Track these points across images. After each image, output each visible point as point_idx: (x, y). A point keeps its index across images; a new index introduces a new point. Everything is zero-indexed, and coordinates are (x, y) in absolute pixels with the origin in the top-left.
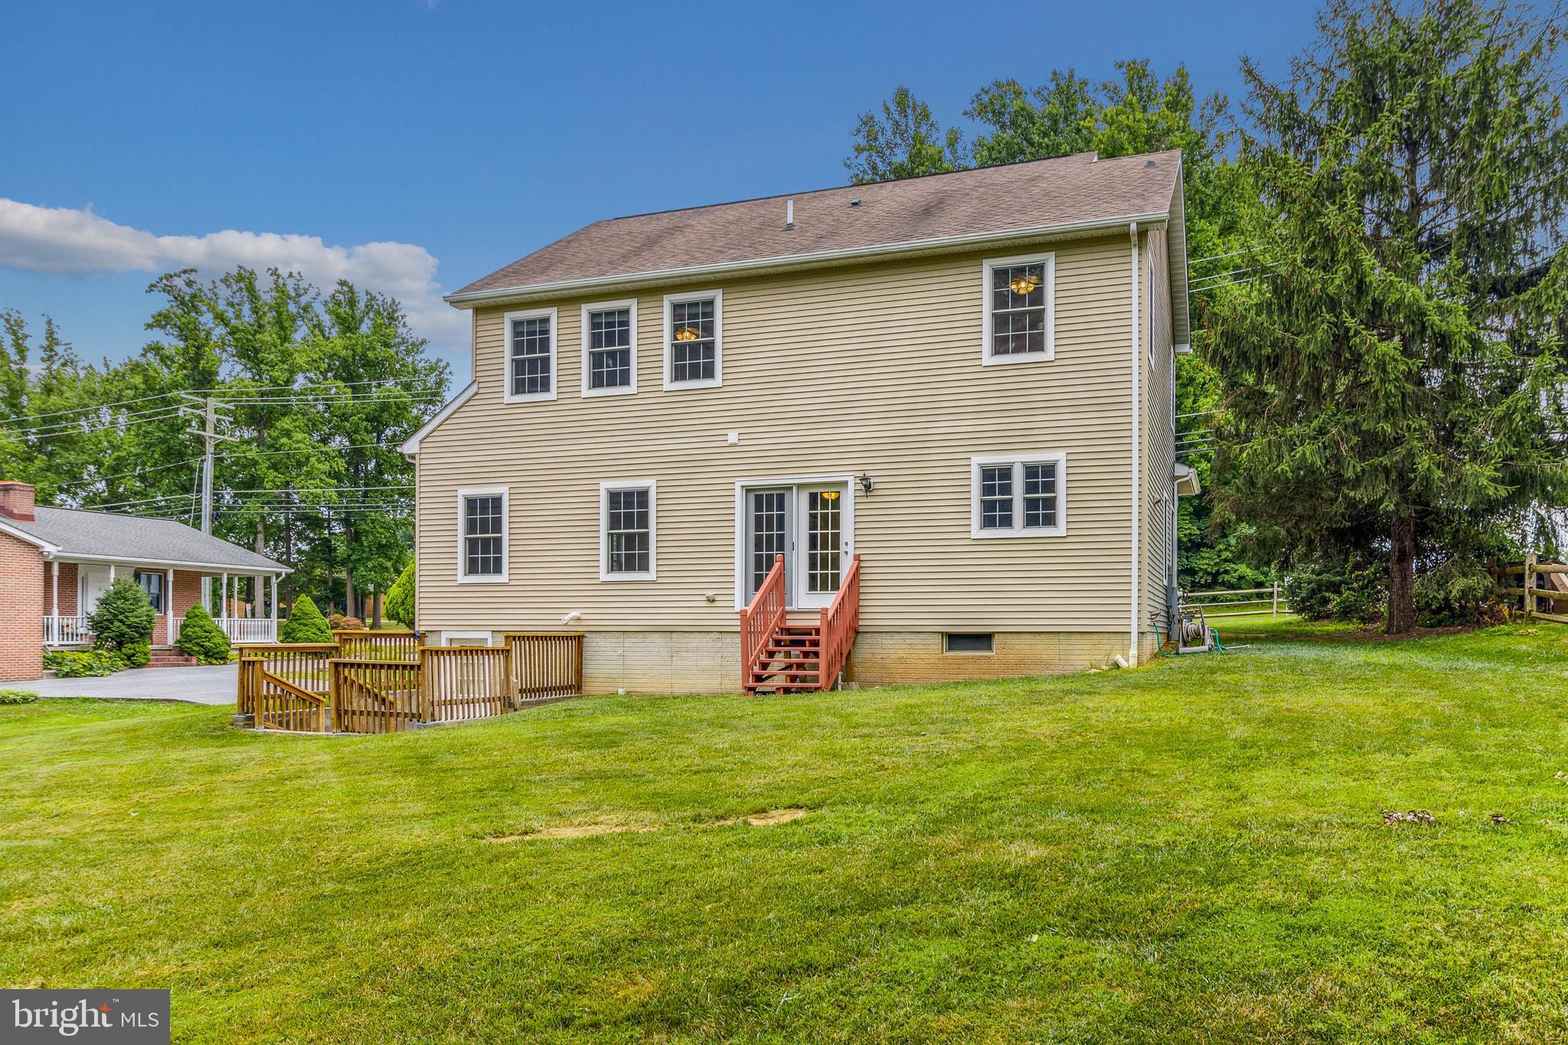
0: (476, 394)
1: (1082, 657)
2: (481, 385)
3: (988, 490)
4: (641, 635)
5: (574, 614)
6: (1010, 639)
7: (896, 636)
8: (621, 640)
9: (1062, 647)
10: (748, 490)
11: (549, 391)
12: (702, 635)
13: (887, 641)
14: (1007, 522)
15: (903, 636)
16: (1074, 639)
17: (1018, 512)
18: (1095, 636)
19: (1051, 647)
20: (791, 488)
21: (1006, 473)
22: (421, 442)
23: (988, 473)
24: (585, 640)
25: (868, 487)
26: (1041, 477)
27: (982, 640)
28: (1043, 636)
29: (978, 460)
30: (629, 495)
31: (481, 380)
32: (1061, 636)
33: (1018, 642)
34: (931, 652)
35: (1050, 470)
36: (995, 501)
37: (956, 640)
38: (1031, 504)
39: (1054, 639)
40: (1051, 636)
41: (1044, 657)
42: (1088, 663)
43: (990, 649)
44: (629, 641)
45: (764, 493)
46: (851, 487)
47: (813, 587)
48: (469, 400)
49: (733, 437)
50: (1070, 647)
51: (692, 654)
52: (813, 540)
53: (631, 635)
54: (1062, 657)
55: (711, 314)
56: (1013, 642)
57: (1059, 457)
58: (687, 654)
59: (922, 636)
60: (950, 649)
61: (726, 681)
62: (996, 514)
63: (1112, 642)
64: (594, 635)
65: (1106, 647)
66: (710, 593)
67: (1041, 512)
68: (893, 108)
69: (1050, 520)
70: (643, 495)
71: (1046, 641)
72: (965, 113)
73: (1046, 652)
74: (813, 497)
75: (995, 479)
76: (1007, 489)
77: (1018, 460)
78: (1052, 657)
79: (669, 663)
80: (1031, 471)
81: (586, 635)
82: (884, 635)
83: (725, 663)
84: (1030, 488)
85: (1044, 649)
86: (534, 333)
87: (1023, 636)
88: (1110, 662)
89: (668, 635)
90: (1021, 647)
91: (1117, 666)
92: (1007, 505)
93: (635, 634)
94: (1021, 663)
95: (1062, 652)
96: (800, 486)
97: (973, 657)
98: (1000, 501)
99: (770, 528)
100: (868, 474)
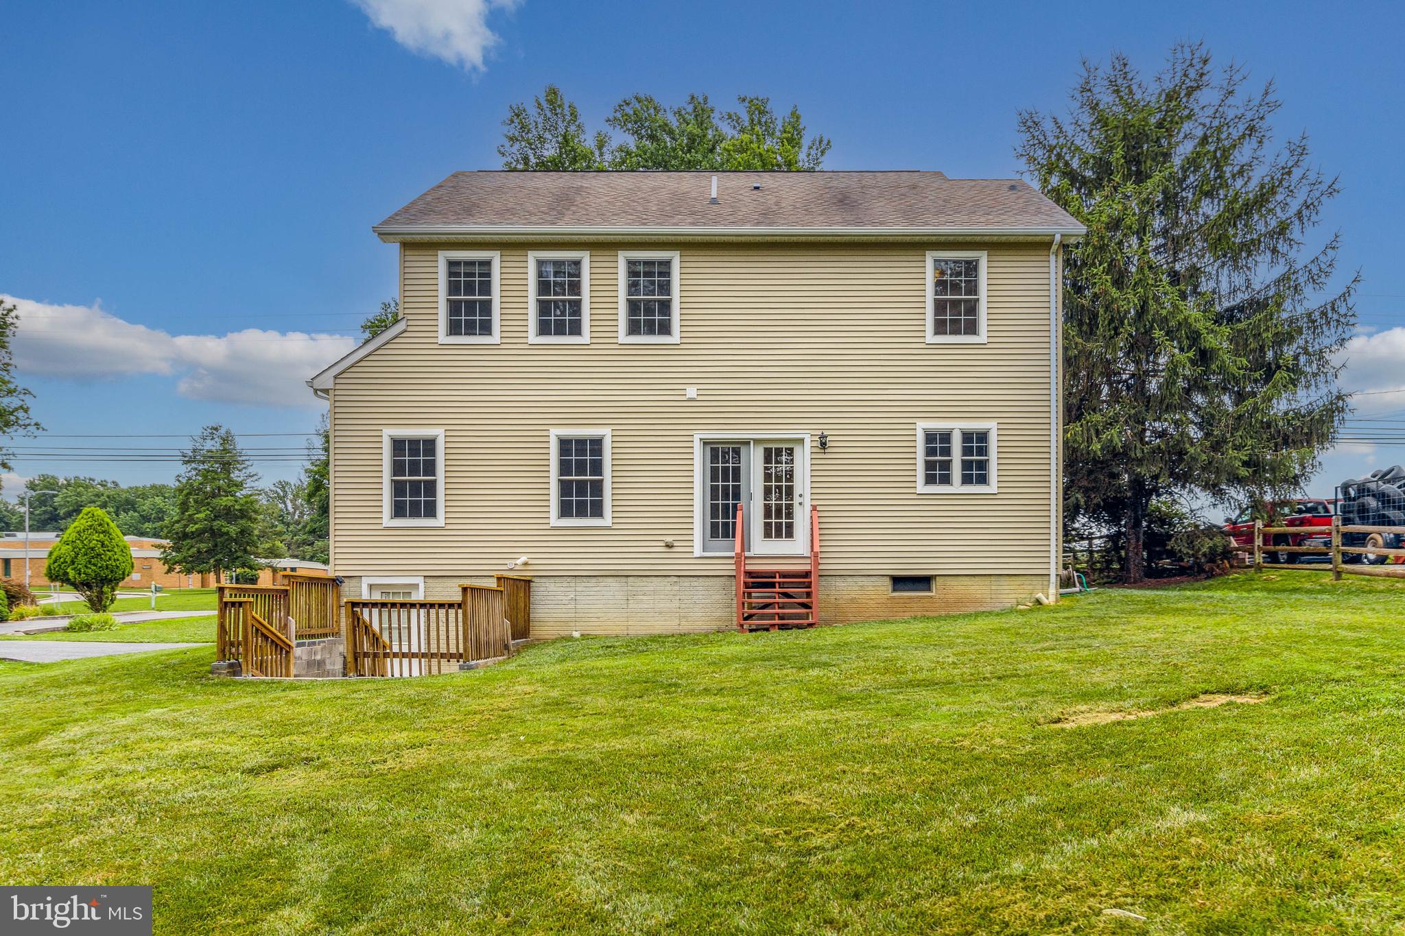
0: (405, 331)
1: (1010, 596)
2: (410, 323)
3: (930, 451)
4: (594, 580)
5: (524, 559)
6: (950, 581)
7: (849, 579)
8: (573, 585)
9: (993, 587)
10: (706, 443)
11: (490, 334)
12: (660, 579)
13: (840, 583)
14: (946, 480)
15: (855, 579)
16: (1004, 581)
17: (956, 472)
18: (1021, 578)
19: (984, 587)
20: (749, 443)
21: (946, 437)
22: (335, 377)
23: (930, 437)
24: (532, 584)
25: (823, 445)
26: (976, 442)
27: (924, 582)
28: (977, 579)
29: (922, 425)
30: (581, 442)
31: (410, 317)
32: (993, 578)
33: (956, 583)
34: (880, 592)
35: (983, 437)
36: (935, 462)
37: (899, 582)
38: (966, 465)
39: (987, 581)
40: (984, 578)
41: (979, 596)
42: (1014, 600)
43: (929, 589)
44: (581, 586)
45: (720, 446)
46: (808, 444)
47: (767, 535)
48: (396, 337)
49: (692, 392)
50: (1000, 587)
51: (649, 597)
52: (767, 491)
53: (584, 579)
54: (993, 596)
55: (668, 274)
56: (953, 583)
57: (991, 425)
58: (645, 598)
59: (873, 579)
60: (894, 590)
61: (683, 623)
62: (937, 472)
63: (1034, 583)
64: (543, 580)
65: (1030, 587)
66: (669, 539)
67: (976, 472)
68: (545, 105)
69: (983, 480)
70: (597, 444)
71: (980, 583)
72: (608, 120)
73: (979, 592)
74: (768, 452)
75: (937, 443)
76: (947, 451)
77: (956, 426)
78: (985, 596)
79: (625, 606)
80: (967, 437)
81: (534, 579)
82: (837, 578)
83: (683, 606)
84: (967, 451)
85: (977, 589)
86: (473, 275)
87: (960, 578)
88: (1033, 600)
89: (624, 579)
90: (959, 588)
91: (1038, 602)
92: (946, 465)
93: (588, 579)
94: (959, 602)
95: (993, 592)
96: (757, 441)
97: (917, 597)
98: (940, 461)
99: (726, 479)
100: (826, 433)
